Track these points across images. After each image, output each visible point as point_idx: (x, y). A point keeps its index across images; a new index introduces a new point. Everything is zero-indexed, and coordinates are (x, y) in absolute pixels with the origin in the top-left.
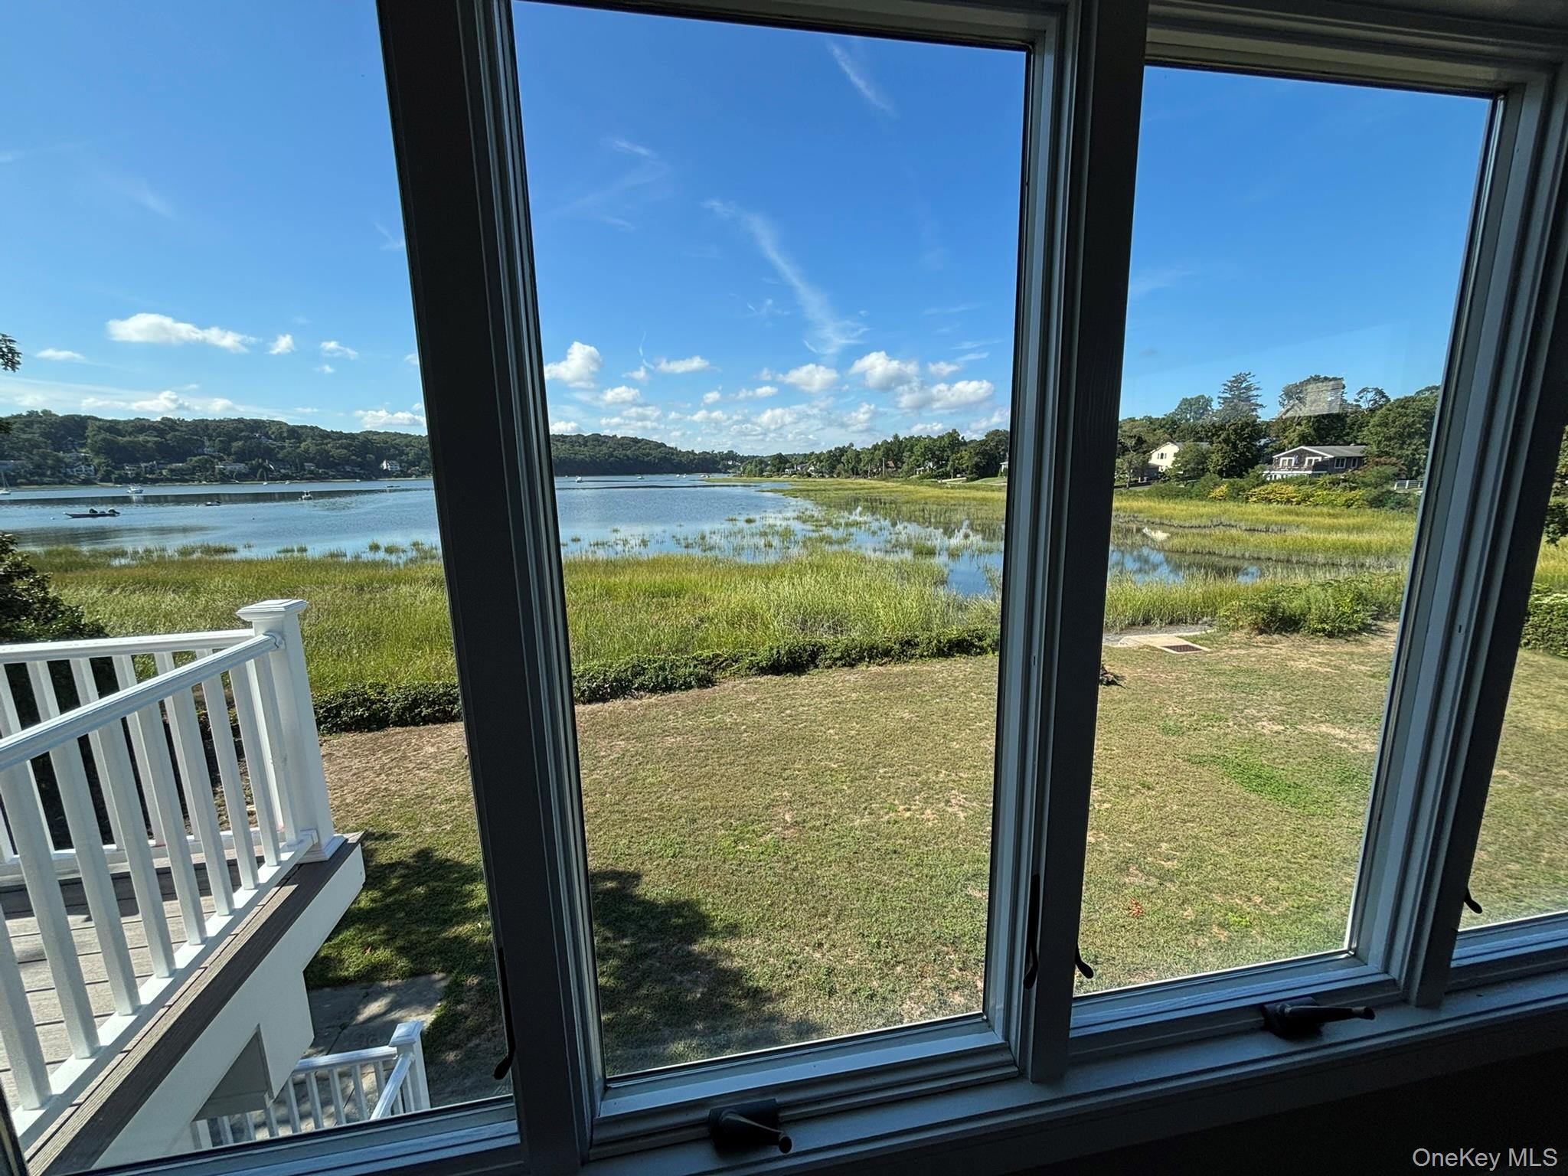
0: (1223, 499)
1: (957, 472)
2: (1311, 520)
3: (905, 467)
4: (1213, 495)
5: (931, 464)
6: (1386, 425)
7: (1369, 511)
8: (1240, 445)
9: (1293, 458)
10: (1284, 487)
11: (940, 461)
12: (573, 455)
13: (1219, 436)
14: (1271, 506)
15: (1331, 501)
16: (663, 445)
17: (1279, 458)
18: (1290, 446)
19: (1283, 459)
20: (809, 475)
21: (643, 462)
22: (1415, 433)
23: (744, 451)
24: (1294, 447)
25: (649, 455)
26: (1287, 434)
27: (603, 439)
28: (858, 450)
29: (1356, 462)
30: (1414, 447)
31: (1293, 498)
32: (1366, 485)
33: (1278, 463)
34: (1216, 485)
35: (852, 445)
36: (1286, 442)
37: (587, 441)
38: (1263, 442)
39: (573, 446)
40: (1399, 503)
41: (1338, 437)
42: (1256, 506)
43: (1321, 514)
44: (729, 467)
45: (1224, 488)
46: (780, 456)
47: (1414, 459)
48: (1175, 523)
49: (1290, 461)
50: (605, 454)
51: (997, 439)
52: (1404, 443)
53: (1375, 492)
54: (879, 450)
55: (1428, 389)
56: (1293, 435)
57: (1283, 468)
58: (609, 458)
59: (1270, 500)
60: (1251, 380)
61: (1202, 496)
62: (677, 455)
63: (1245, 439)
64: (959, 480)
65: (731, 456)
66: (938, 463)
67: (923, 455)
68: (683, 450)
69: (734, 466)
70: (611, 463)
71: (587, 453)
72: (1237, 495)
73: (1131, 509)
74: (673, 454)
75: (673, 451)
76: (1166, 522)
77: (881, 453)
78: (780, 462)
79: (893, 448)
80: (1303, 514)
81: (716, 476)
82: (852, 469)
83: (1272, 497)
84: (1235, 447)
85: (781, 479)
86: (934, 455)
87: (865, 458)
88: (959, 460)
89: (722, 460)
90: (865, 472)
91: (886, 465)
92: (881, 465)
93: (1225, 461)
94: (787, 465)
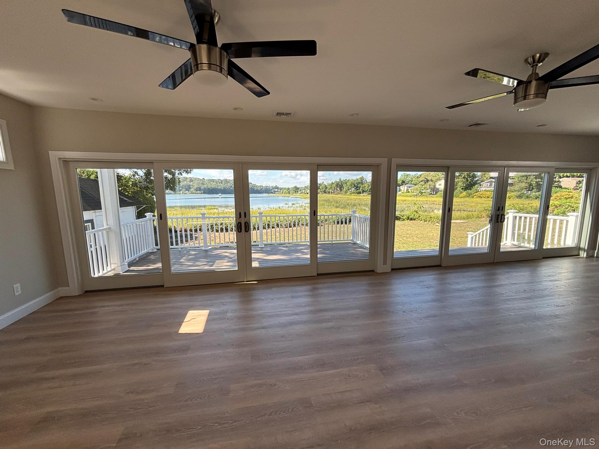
0: (464, 197)
1: (363, 191)
3: (344, 190)
4: (460, 196)
5: (354, 189)
8: (469, 179)
9: (488, 184)
10: (486, 192)
11: (357, 188)
12: (217, 187)
13: (461, 176)
14: (482, 199)
17: (483, 183)
18: (487, 180)
19: (485, 184)
20: (308, 194)
24: (488, 180)
26: (485, 176)
27: (228, 181)
28: (326, 184)
29: (511, 184)
30: (531, 179)
31: (490, 196)
32: (516, 191)
33: (483, 185)
34: (461, 193)
35: (323, 182)
36: (485, 178)
37: (222, 182)
38: (477, 179)
39: (217, 183)
40: (527, 197)
42: (476, 199)
44: (275, 192)
45: (464, 194)
46: (296, 187)
47: (531, 183)
49: (487, 185)
50: (229, 186)
52: (527, 178)
54: (334, 184)
56: (488, 176)
57: (485, 187)
58: (231, 188)
59: (481, 197)
61: (457, 197)
63: (471, 177)
64: (365, 194)
65: (276, 188)
67: (351, 185)
68: (259, 185)
69: (277, 191)
70: (231, 190)
71: (222, 186)
72: (469, 195)
74: (254, 187)
77: (335, 185)
78: (296, 189)
79: (339, 183)
82: (324, 191)
83: (482, 196)
84: (467, 180)
85: (298, 195)
86: (355, 186)
87: (328, 187)
88: (364, 187)
89: (273, 189)
90: (329, 192)
91: (337, 189)
92: (335, 189)
93: (465, 185)
94: (299, 190)
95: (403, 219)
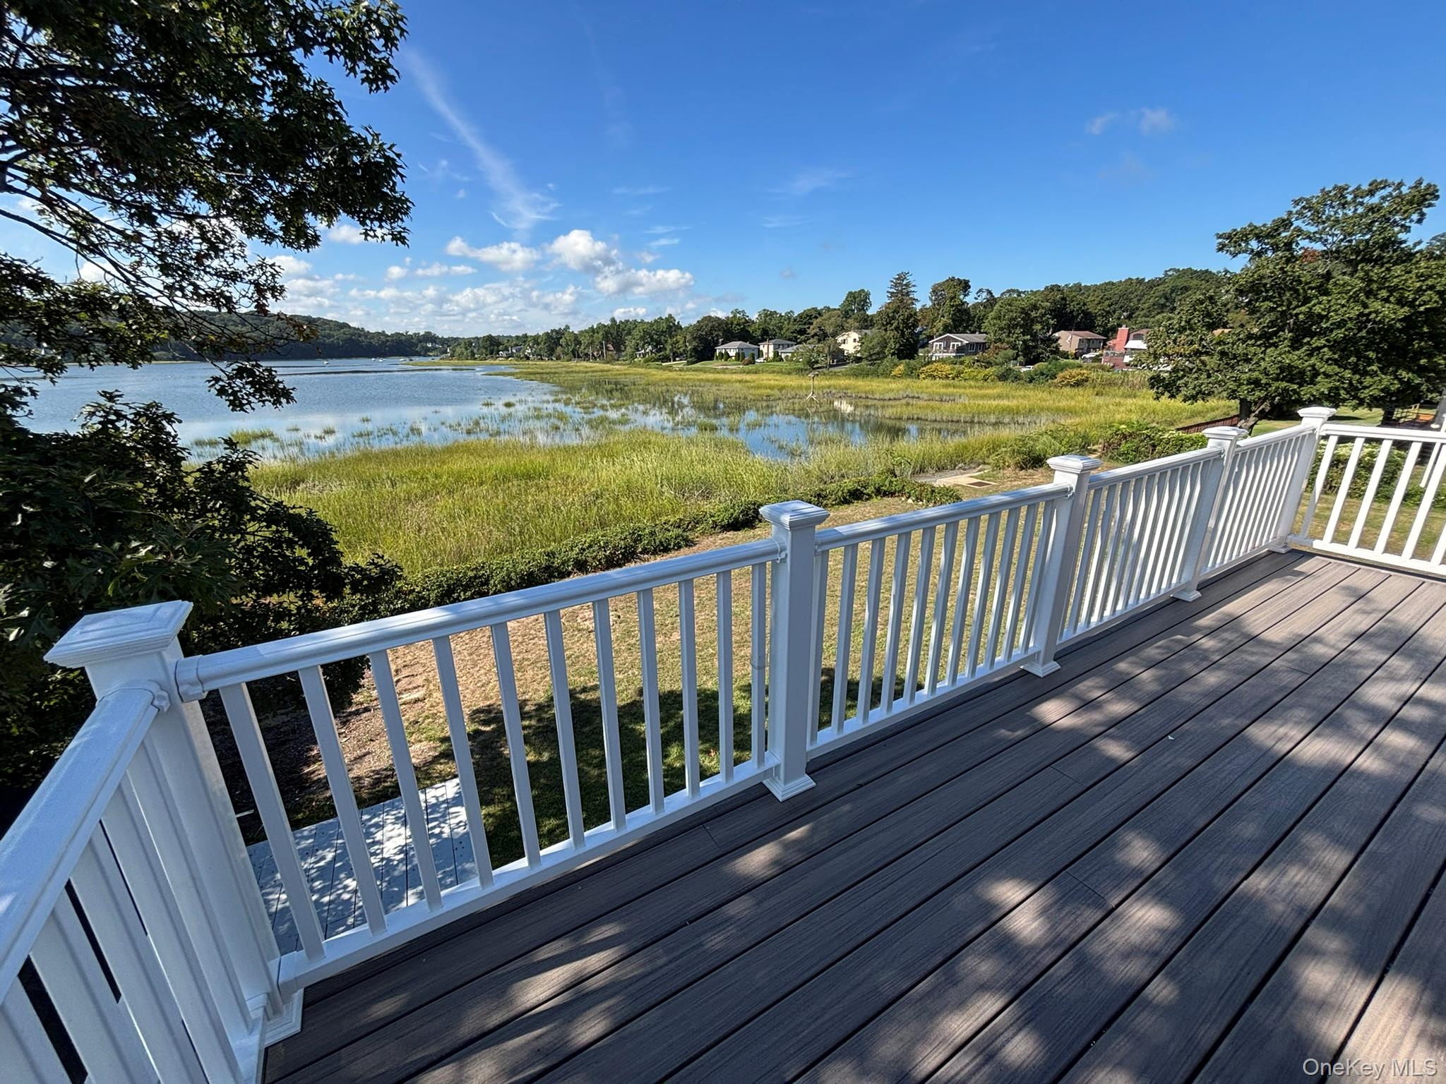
0: (901, 376)
1: (676, 355)
2: (968, 391)
3: (629, 350)
4: (893, 373)
5: (650, 347)
6: (999, 318)
7: (1000, 383)
9: (942, 343)
10: (942, 366)
11: (658, 345)
14: (936, 381)
15: (974, 377)
16: (345, 325)
17: (932, 343)
18: (938, 334)
19: (936, 344)
20: (528, 358)
21: (324, 344)
22: (1017, 325)
23: (443, 332)
24: (941, 335)
25: (329, 336)
28: (576, 332)
29: (982, 347)
31: (950, 374)
32: (997, 364)
33: (933, 348)
34: (896, 365)
35: (567, 327)
36: (935, 330)
38: (920, 330)
41: (966, 328)
42: (926, 381)
43: (971, 387)
44: (429, 350)
45: (901, 367)
46: (490, 338)
48: (877, 396)
49: (940, 345)
51: (710, 324)
52: (1010, 332)
53: (1002, 369)
54: (597, 332)
55: (1009, 291)
56: (939, 325)
57: (937, 350)
59: (935, 377)
60: (910, 278)
61: (886, 374)
62: (366, 336)
63: (910, 328)
64: (679, 364)
65: (429, 337)
66: (656, 346)
67: (642, 338)
68: (372, 331)
69: (435, 349)
72: (911, 373)
73: (840, 386)
75: (360, 332)
76: (870, 396)
77: (600, 336)
78: (492, 345)
79: (612, 331)
80: (959, 387)
81: (416, 359)
82: (573, 352)
83: (935, 374)
84: (903, 335)
85: (497, 361)
86: (652, 338)
87: (585, 341)
88: (677, 344)
89: (420, 342)
90: (587, 355)
91: (607, 348)
92: (602, 348)
93: (898, 346)
94: (501, 347)
95: (868, 495)
